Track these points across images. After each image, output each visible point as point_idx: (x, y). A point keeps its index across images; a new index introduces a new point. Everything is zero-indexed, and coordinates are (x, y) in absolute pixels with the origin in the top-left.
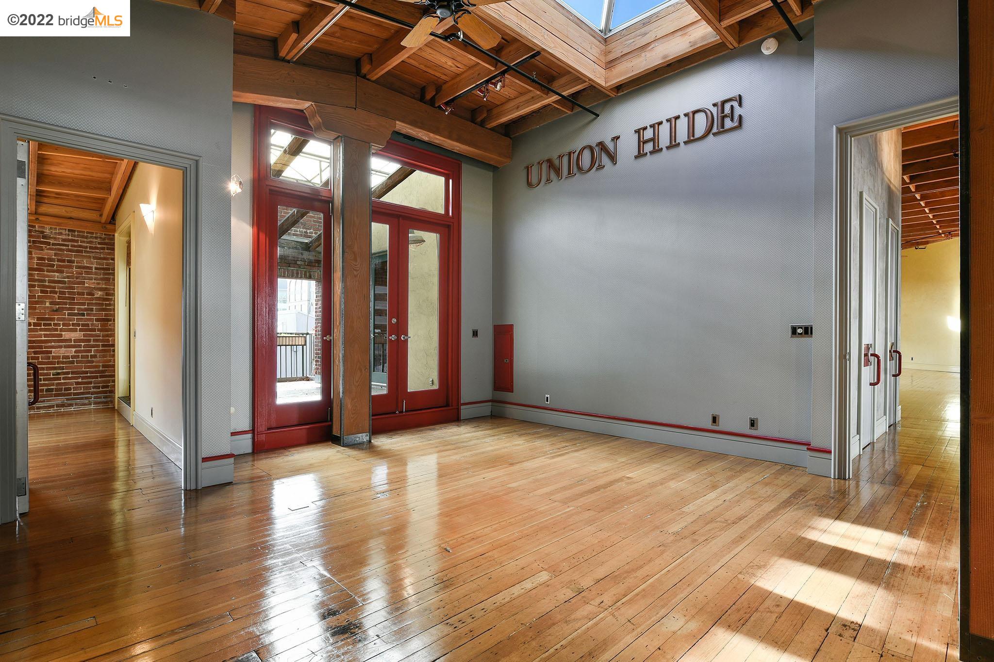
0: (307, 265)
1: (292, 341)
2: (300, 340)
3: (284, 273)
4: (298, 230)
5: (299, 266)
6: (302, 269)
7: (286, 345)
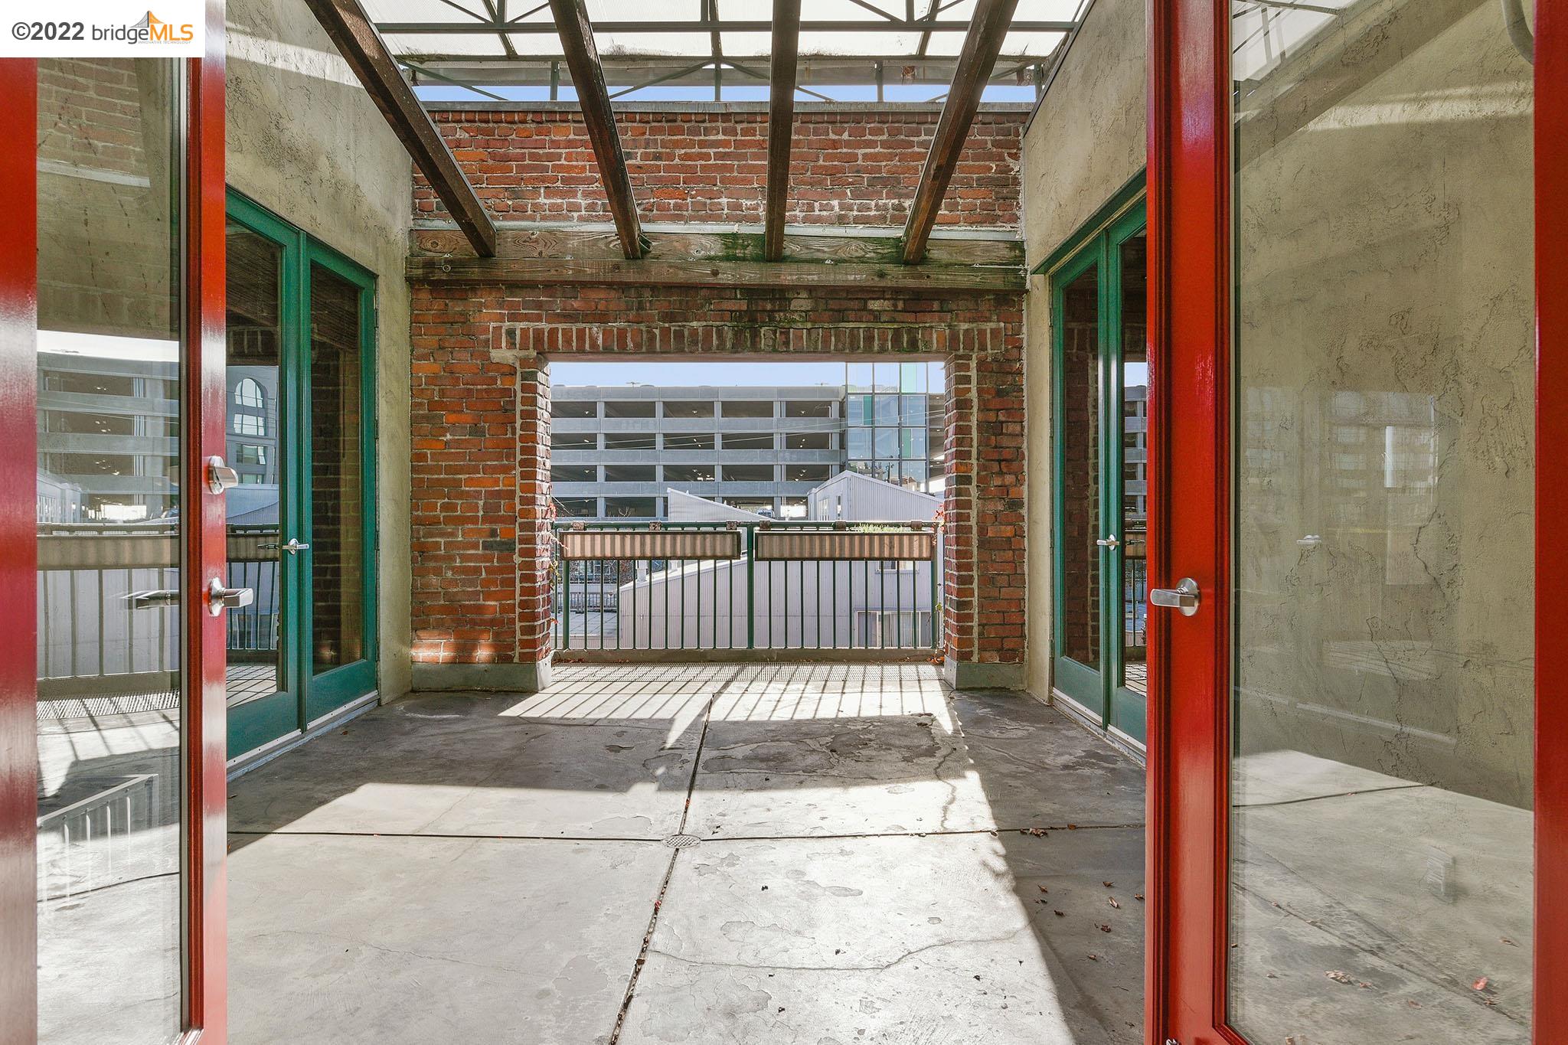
0: (904, 311)
1: (891, 547)
2: (916, 544)
3: (826, 342)
4: (873, 203)
5: (876, 316)
6: (885, 325)
7: (833, 559)
